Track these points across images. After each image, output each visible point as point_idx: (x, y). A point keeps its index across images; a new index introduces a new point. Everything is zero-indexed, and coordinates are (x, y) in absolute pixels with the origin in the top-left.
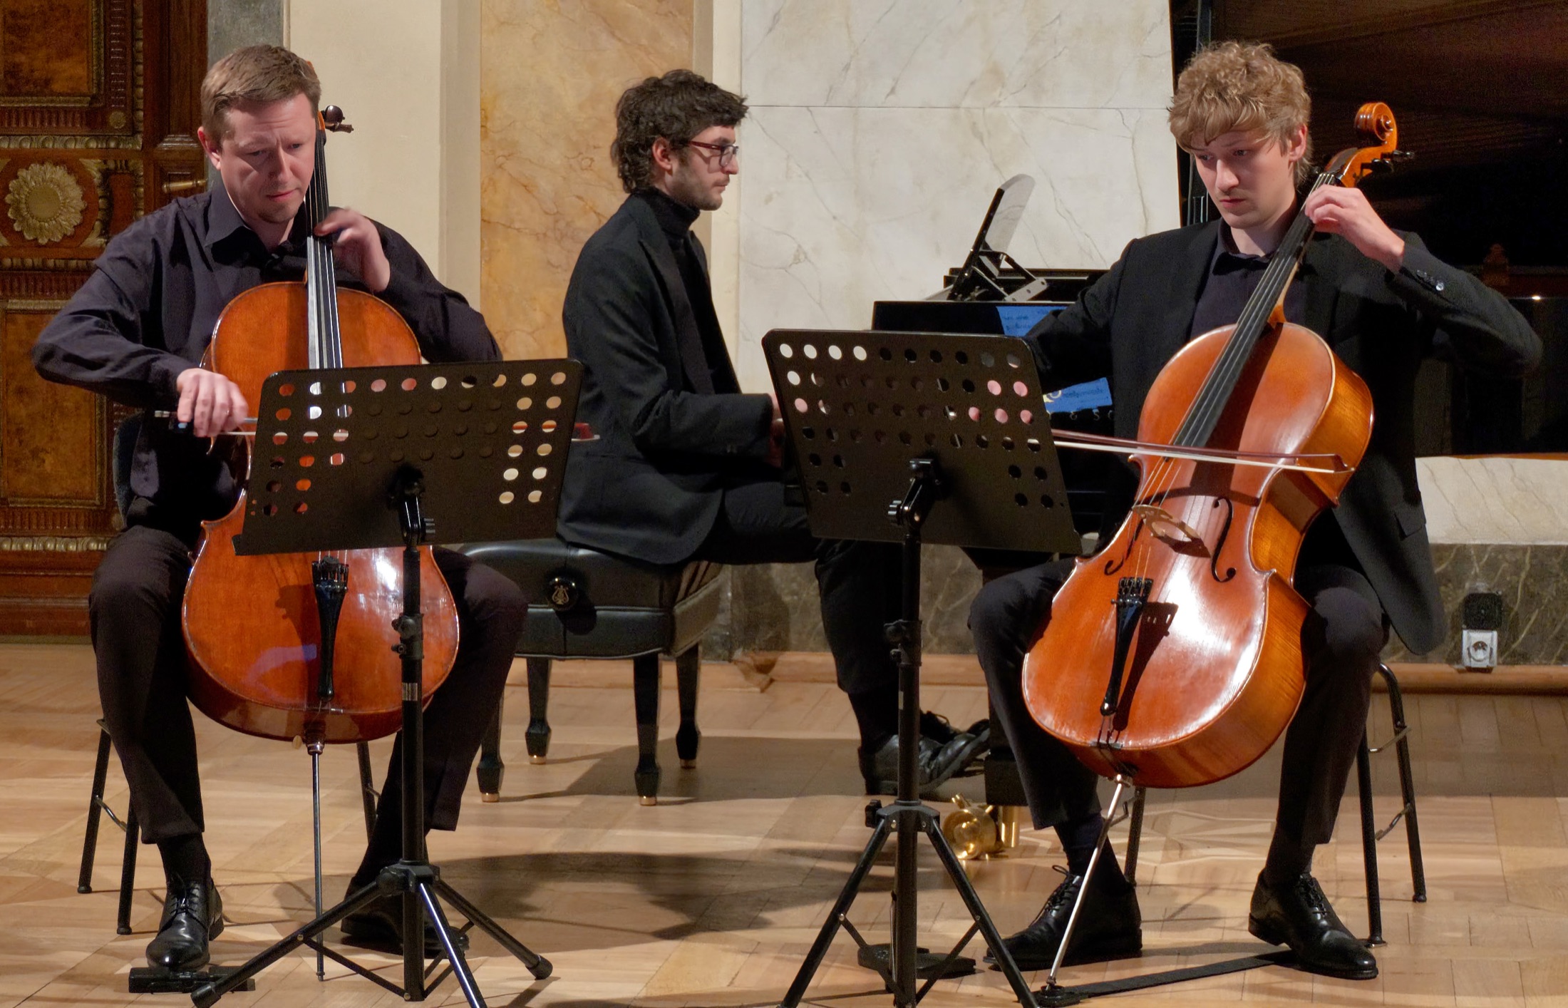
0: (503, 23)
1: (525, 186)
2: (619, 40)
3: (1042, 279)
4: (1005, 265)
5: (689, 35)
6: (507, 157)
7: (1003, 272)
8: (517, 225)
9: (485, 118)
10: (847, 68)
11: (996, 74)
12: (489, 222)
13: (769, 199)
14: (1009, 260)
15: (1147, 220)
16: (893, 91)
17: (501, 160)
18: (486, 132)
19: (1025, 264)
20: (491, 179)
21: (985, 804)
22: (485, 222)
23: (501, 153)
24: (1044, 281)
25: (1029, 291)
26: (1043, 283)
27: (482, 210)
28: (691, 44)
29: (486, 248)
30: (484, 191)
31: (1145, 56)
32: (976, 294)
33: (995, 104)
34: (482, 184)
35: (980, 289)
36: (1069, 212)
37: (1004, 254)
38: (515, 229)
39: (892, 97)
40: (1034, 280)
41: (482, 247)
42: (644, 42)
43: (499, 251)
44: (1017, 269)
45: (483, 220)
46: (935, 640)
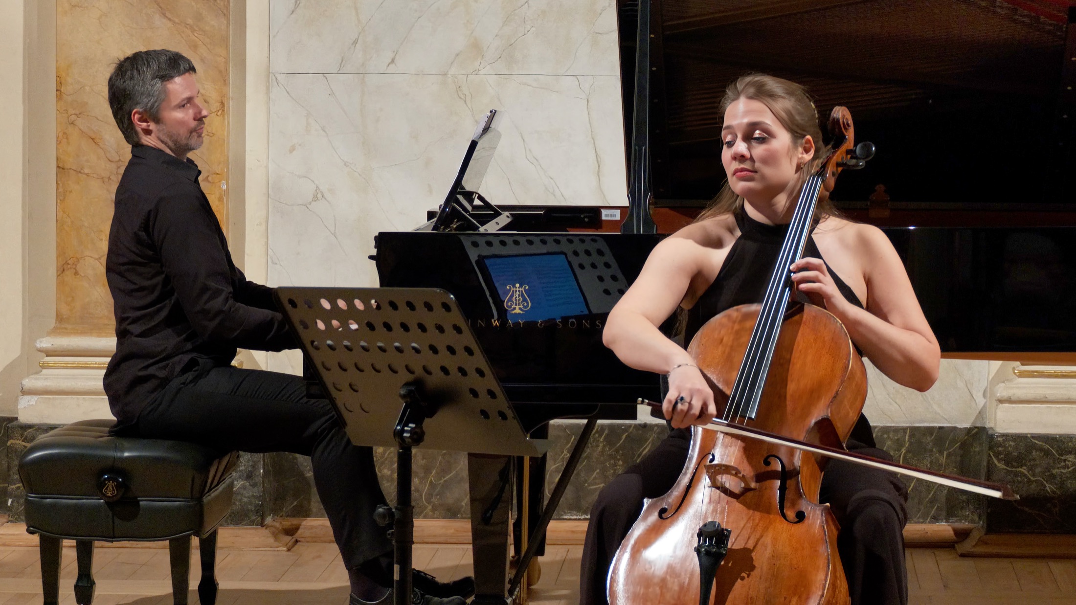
0: (74, 6)
1: (93, 139)
2: (170, 20)
3: (507, 213)
4: (477, 202)
5: (226, 15)
6: (78, 115)
7: (475, 208)
8: (86, 171)
9: (60, 83)
10: (355, 42)
11: (476, 48)
12: (63, 169)
13: (292, 149)
14: (481, 198)
15: (599, 166)
16: (393, 61)
17: (73, 117)
18: (60, 95)
19: (494, 201)
20: (65, 133)
22: (61, 169)
23: (74, 112)
24: (509, 215)
25: (497, 223)
26: (508, 217)
27: (57, 159)
28: (228, 24)
29: (61, 190)
30: (59, 142)
31: (597, 33)
32: (455, 226)
33: (476, 72)
34: (58, 137)
35: (457, 222)
36: (536, 159)
37: (477, 193)
38: (84, 174)
39: (392, 66)
40: (501, 214)
41: (57, 189)
42: (190, 21)
43: (71, 192)
44: (487, 205)
45: (58, 167)
46: (430, 507)
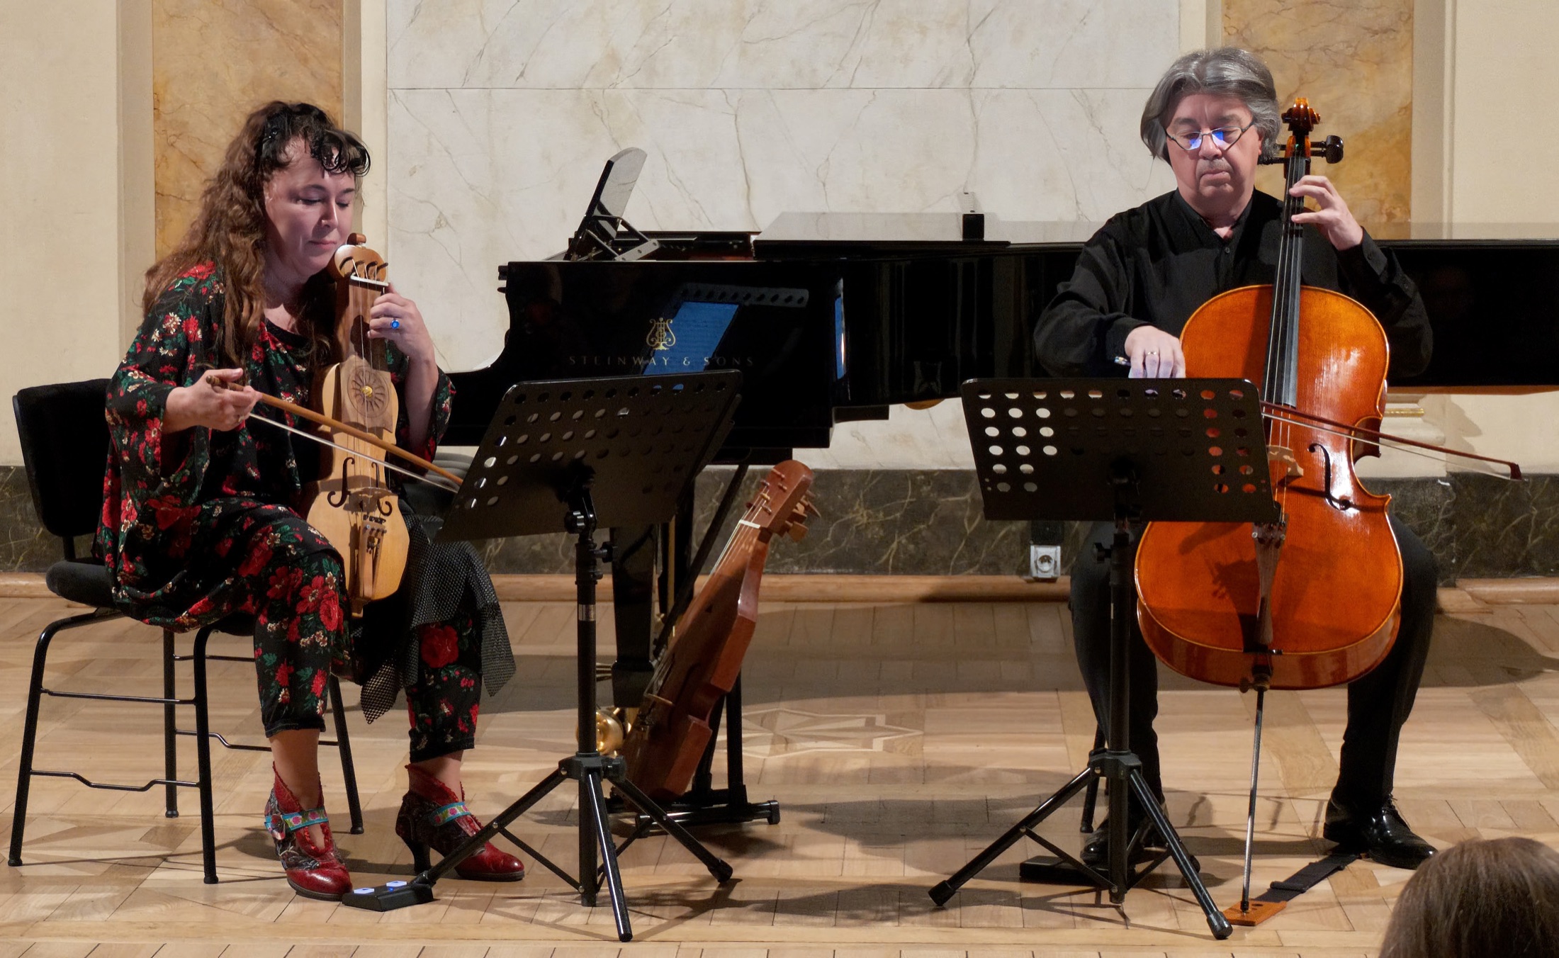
0: (172, 17)
1: (195, 163)
2: (277, 30)
3: (655, 240)
4: (621, 228)
5: (339, 25)
6: (177, 136)
7: (620, 234)
8: (188, 197)
9: (157, 101)
10: (481, 54)
11: (613, 59)
12: (162, 195)
13: (413, 172)
14: (624, 224)
15: (749, 187)
16: (522, 74)
17: (172, 139)
18: (159, 114)
19: (639, 227)
20: (163, 156)
21: (613, 706)
22: (159, 195)
23: (173, 133)
24: (657, 243)
25: (640, 251)
26: (654, 244)
27: (156, 184)
28: (341, 34)
29: (160, 218)
30: (157, 166)
31: (746, 42)
32: (593, 255)
33: (613, 85)
34: (156, 161)
35: (596, 250)
36: (681, 182)
37: (620, 219)
38: (185, 200)
39: (521, 80)
40: (646, 241)
41: (156, 217)
42: (299, 32)
43: (171, 221)
44: (632, 232)
45: (157, 193)
46: (567, 562)
